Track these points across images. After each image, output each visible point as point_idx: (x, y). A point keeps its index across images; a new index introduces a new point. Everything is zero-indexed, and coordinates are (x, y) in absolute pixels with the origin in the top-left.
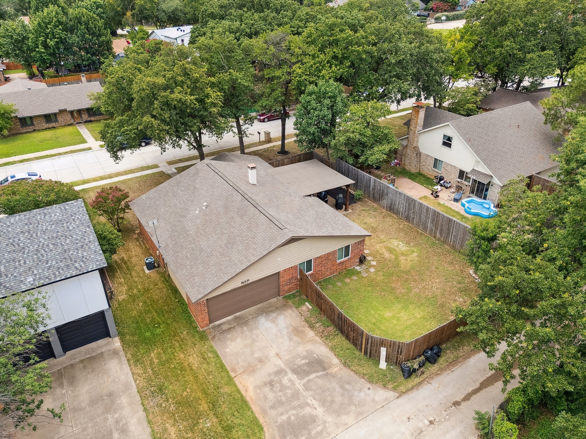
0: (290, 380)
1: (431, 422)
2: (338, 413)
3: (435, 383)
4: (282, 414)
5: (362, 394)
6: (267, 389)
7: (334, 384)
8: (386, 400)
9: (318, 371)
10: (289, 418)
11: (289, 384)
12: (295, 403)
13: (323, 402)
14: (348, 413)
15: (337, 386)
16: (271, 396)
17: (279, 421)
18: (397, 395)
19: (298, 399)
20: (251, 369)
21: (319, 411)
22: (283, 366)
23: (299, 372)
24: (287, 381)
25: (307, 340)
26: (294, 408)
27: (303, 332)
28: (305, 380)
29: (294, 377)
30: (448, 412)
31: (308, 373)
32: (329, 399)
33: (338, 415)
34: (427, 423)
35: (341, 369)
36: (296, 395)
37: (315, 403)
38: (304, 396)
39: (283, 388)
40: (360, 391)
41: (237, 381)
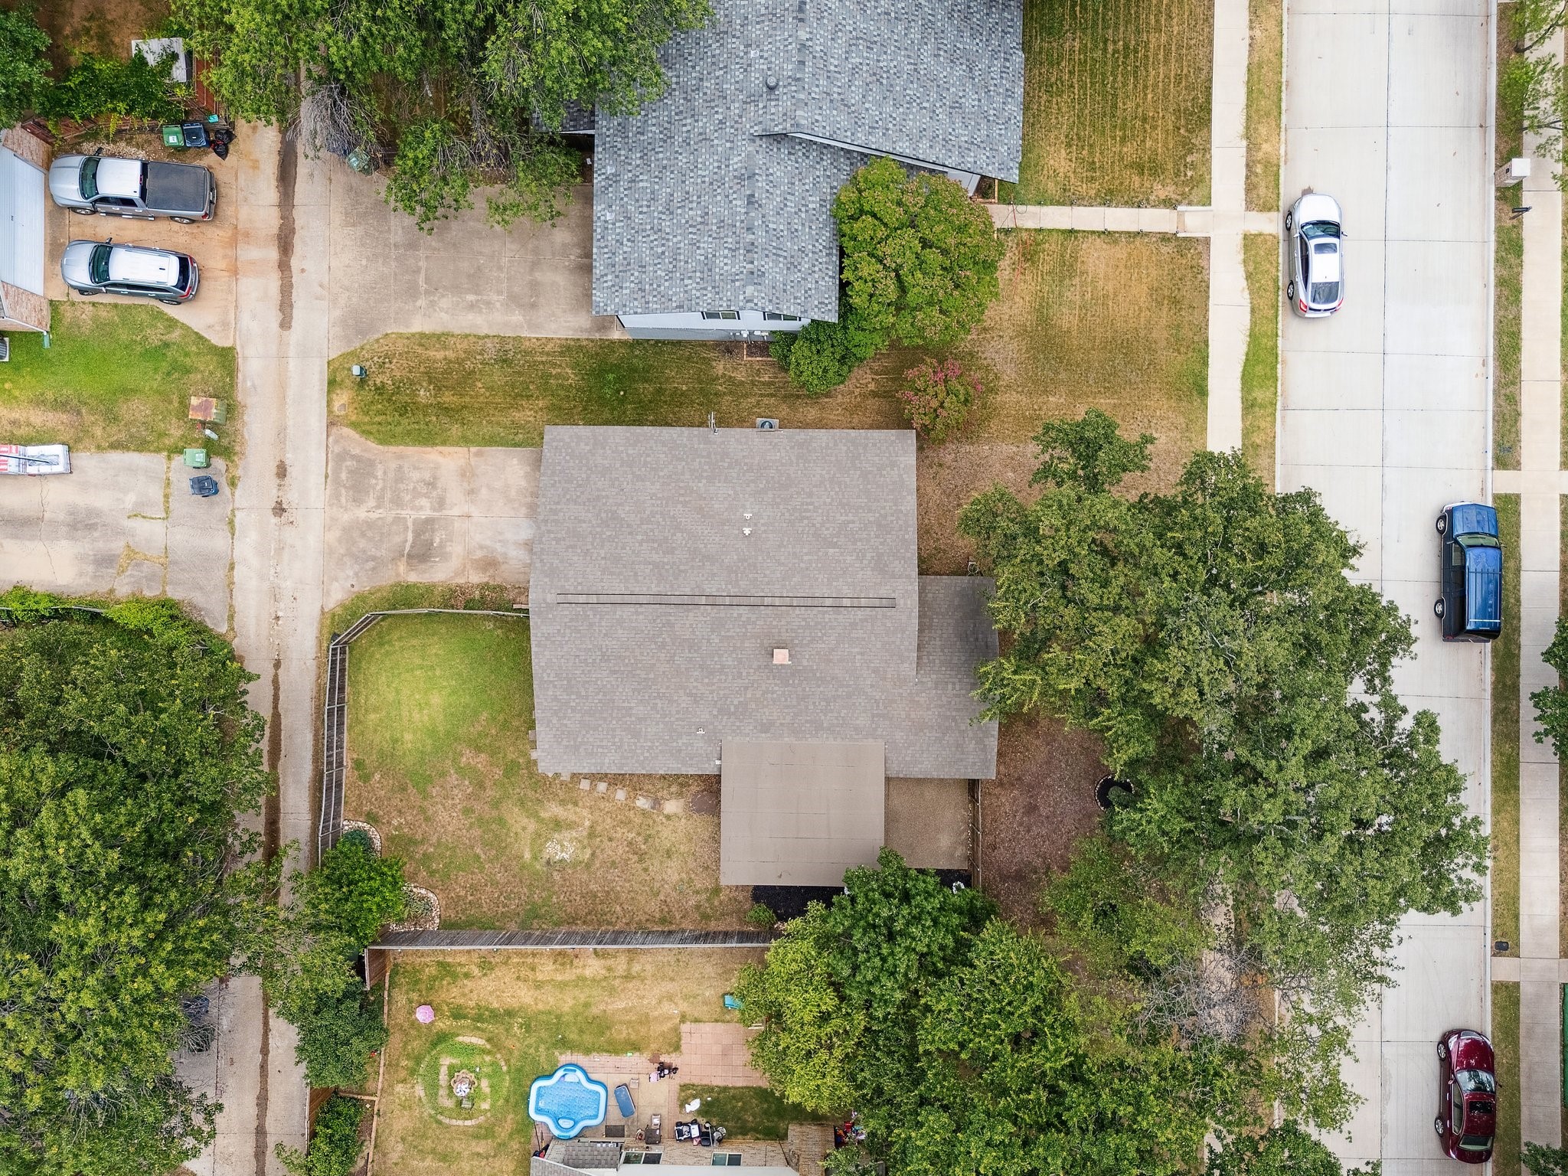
0: (421, 508)
1: (277, 618)
2: (347, 530)
3: (312, 664)
4: (385, 473)
5: (351, 573)
6: (427, 476)
7: (382, 553)
8: (328, 592)
9: (412, 547)
10: (376, 478)
11: (417, 503)
12: (388, 495)
13: (370, 525)
14: (340, 541)
15: (378, 554)
16: (415, 475)
17: (379, 466)
18: (326, 610)
19: (392, 501)
20: (466, 473)
21: (362, 513)
22: (445, 512)
23: (425, 527)
24: (422, 503)
25: (468, 567)
26: (383, 489)
27: (484, 570)
28: (410, 524)
29: (424, 515)
30: (276, 647)
31: (417, 534)
32: (369, 534)
33: (344, 529)
34: (280, 614)
35: (398, 575)
36: (397, 502)
37: (374, 516)
38: (390, 509)
39: (416, 494)
40: (356, 574)
41: (461, 451)
